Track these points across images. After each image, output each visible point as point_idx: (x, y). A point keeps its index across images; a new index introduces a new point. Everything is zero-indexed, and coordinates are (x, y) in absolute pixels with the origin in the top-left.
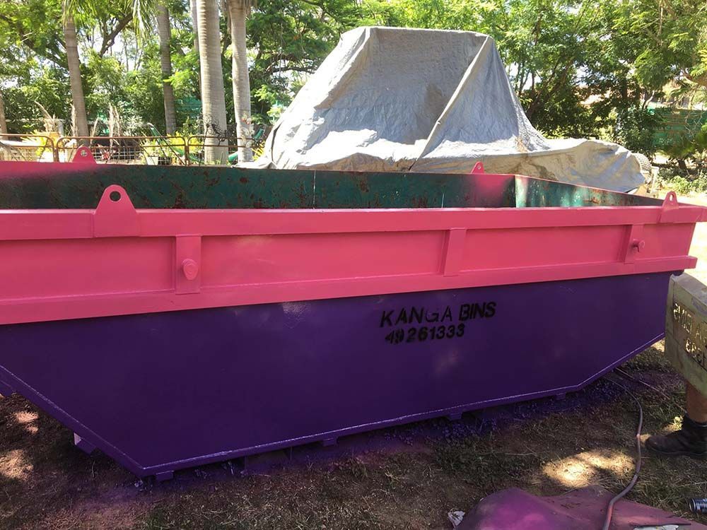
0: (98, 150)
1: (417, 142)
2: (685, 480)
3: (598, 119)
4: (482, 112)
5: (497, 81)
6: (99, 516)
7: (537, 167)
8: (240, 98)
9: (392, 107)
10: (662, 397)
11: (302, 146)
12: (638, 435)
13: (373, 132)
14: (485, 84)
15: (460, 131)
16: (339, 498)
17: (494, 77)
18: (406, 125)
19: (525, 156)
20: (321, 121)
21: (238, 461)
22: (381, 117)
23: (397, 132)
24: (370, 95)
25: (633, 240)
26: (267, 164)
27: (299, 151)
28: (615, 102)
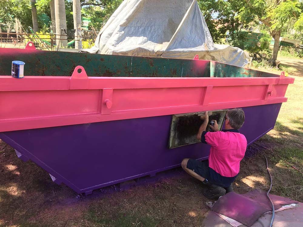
0: (11, 40)
1: (163, 43)
2: (289, 185)
3: (222, 34)
4: (191, 32)
5: (197, 19)
6: (63, 211)
7: (211, 56)
8: (76, 18)
9: (153, 27)
10: (272, 152)
11: (114, 43)
12: (268, 168)
13: (145, 38)
14: (192, 20)
15: (182, 39)
16: (163, 199)
17: (196, 17)
18: (159, 35)
19: (208, 52)
20: (123, 32)
21: (118, 185)
22: (148, 31)
23: (156, 38)
24: (144, 21)
25: (268, 91)
26: (97, 50)
27: (113, 45)
28: (228, 28)
